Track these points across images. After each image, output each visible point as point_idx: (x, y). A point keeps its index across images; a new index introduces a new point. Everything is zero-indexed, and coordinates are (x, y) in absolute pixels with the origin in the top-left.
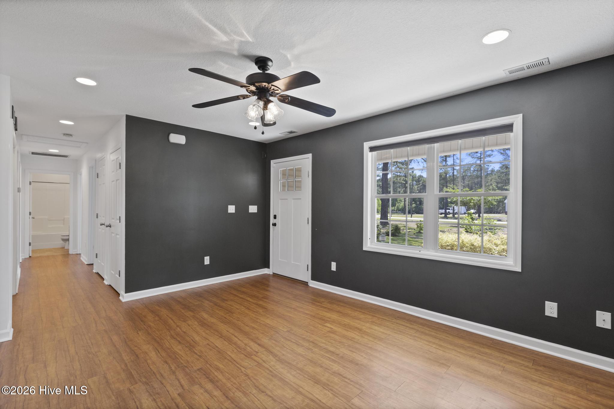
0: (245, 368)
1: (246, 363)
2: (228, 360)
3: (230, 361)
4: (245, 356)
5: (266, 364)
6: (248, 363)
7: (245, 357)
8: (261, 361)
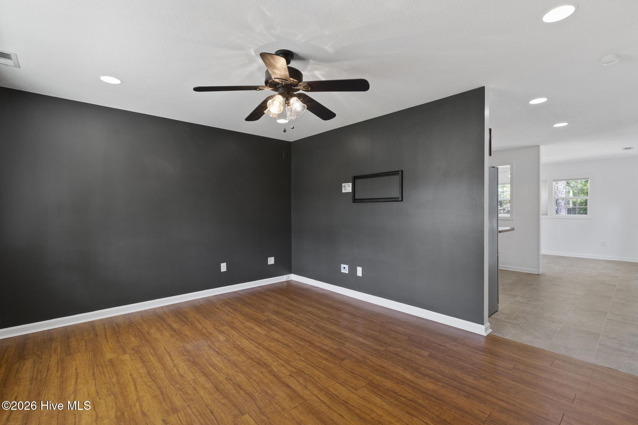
0: (301, 360)
1: (301, 365)
2: (320, 368)
3: (317, 366)
4: (303, 372)
5: (282, 363)
6: (299, 364)
7: (303, 370)
8: (286, 366)
